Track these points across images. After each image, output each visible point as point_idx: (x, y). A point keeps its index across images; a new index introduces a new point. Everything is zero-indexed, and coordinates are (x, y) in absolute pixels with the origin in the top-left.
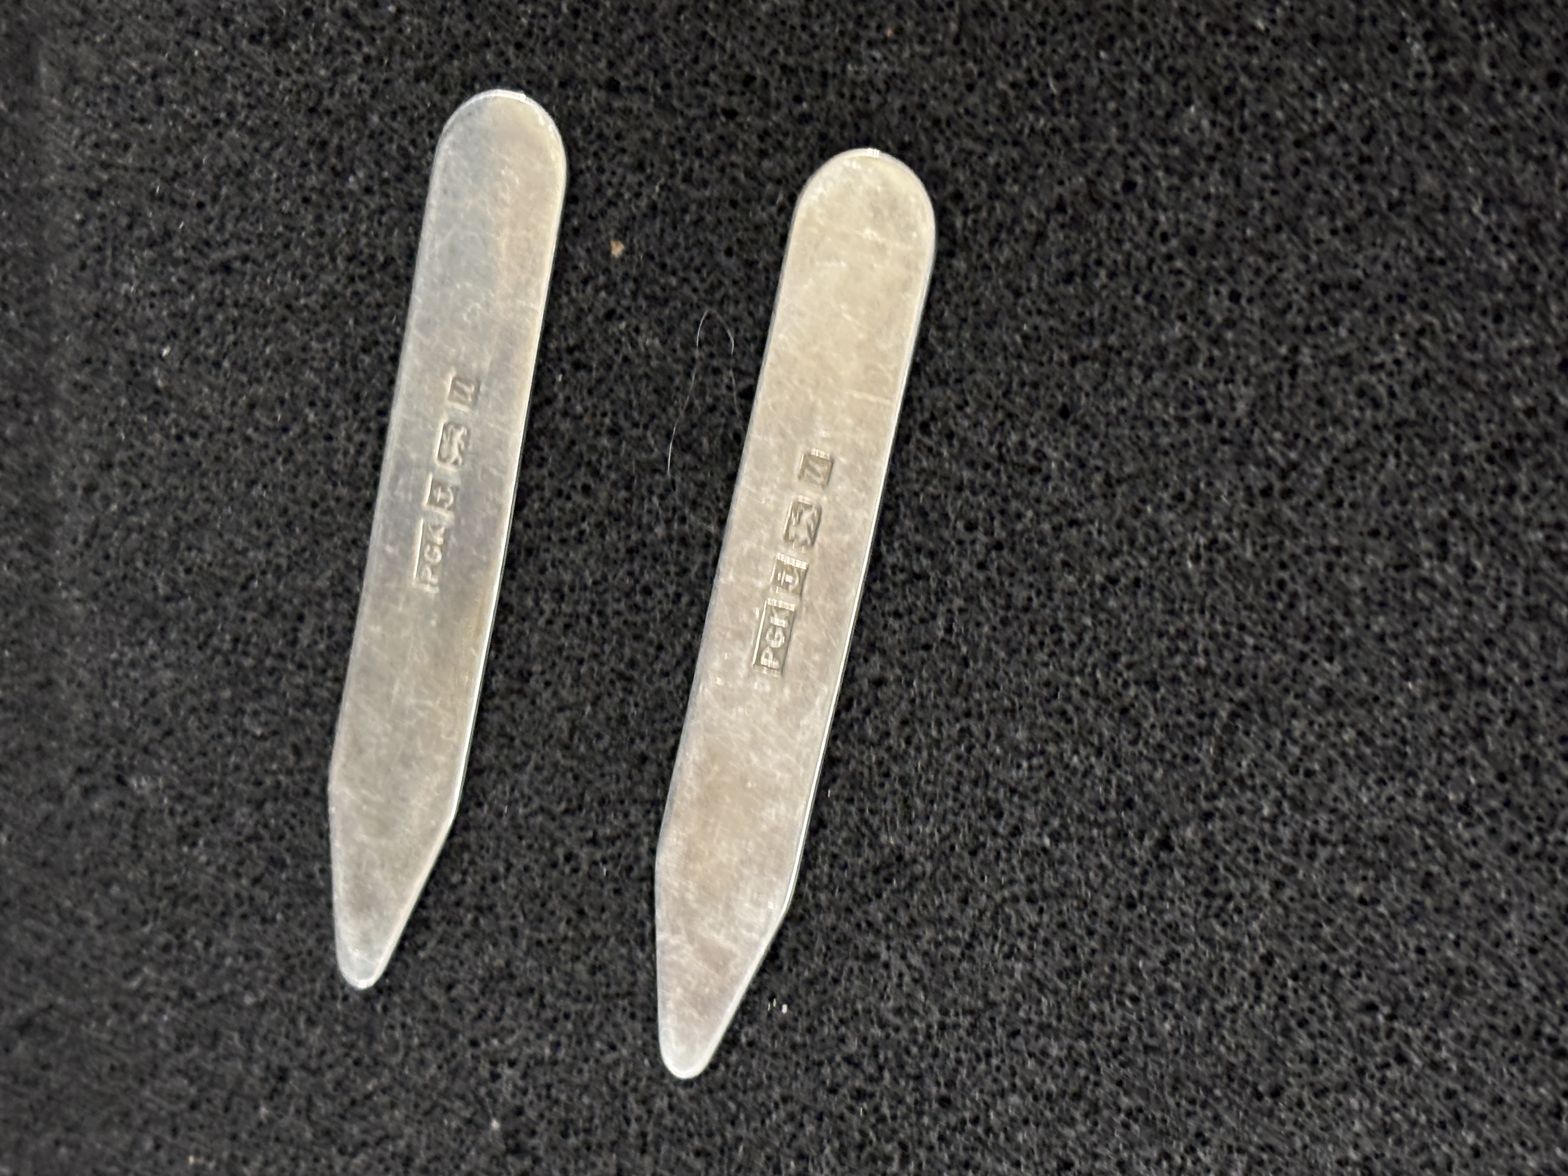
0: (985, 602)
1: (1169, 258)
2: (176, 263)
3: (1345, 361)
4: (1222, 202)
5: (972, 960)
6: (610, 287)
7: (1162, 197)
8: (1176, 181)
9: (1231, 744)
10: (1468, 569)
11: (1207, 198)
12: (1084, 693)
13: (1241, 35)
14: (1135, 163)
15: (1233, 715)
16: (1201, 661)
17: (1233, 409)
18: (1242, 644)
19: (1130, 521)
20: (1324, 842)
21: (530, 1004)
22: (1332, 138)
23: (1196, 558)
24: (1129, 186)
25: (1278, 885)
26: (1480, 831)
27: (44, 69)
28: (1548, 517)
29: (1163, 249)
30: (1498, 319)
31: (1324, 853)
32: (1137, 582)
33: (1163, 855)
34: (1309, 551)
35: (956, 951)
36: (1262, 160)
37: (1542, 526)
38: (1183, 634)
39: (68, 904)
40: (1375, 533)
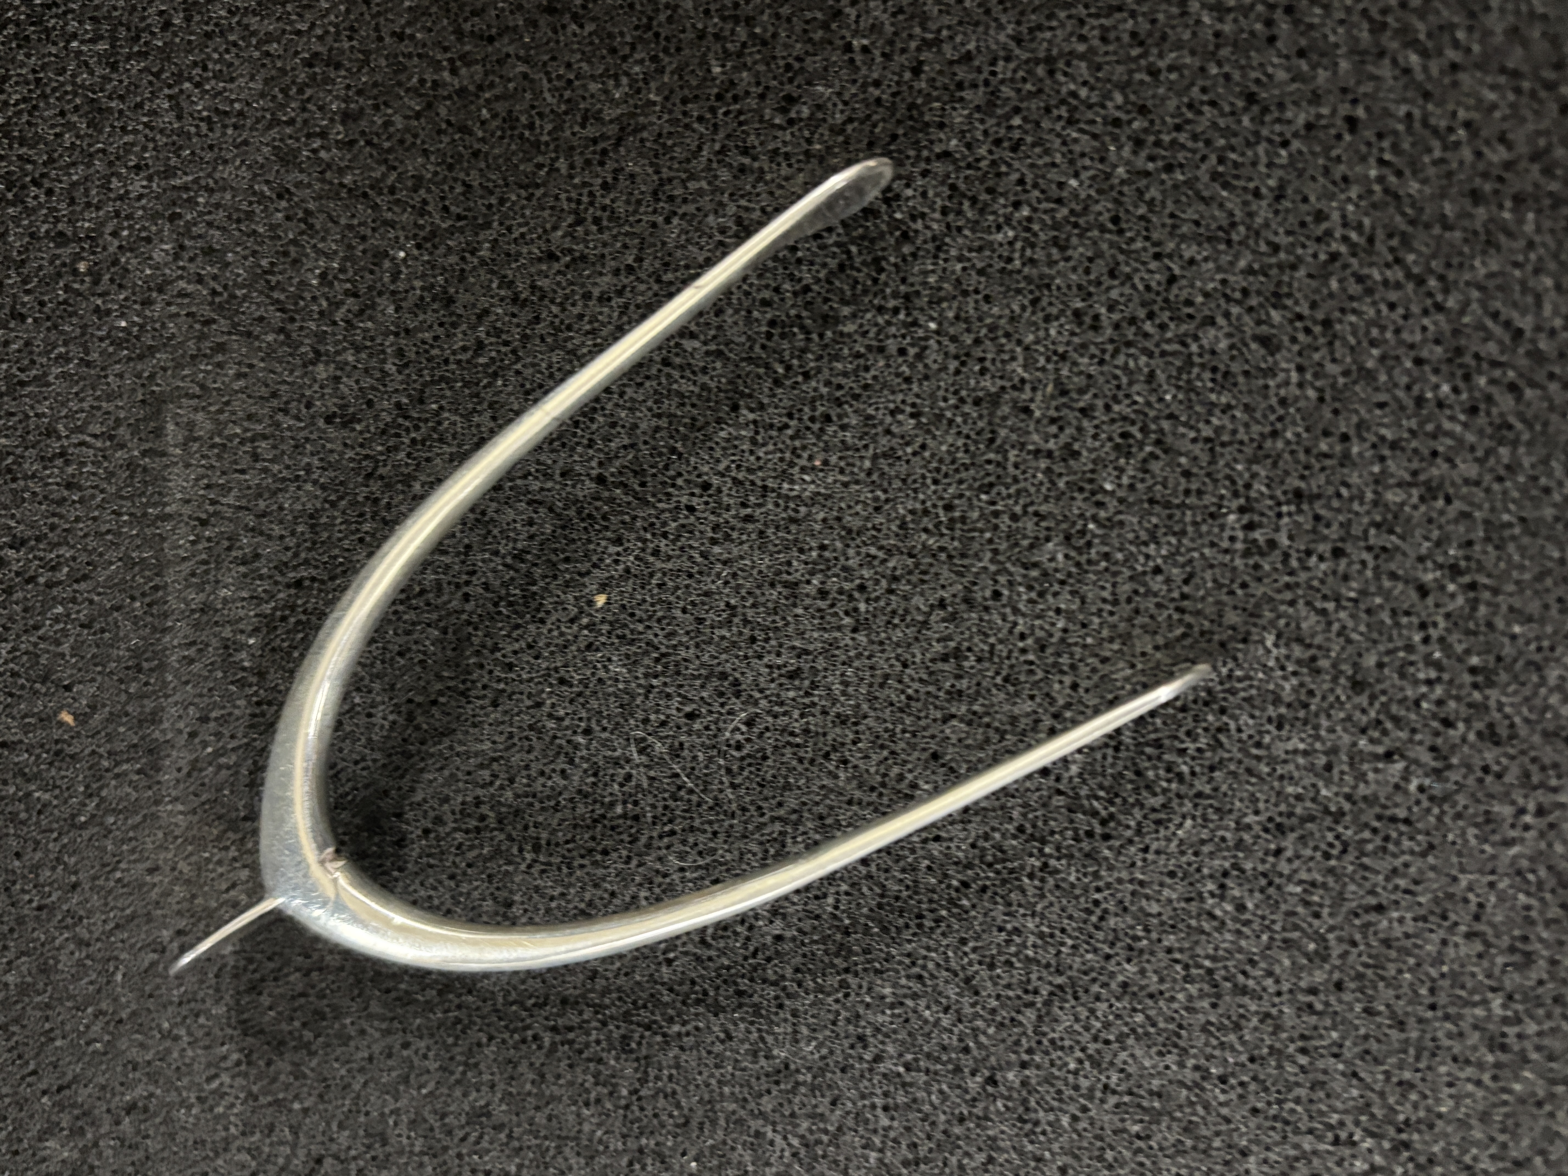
0: (865, 890)
1: (1024, 651)
2: (261, 577)
3: (1157, 744)
4: (1070, 616)
5: (838, 1147)
6: (590, 627)
7: (1021, 606)
8: (1033, 595)
9: (1048, 1013)
10: (1241, 907)
11: (1058, 611)
12: (938, 965)
13: (1093, 493)
14: (1002, 579)
15: (1052, 994)
16: (1030, 953)
17: (1067, 769)
18: (1063, 944)
19: (981, 843)
20: (1114, 1092)
21: (503, 1136)
22: (1160, 578)
23: (1031, 876)
24: (997, 595)
25: (1075, 1118)
26: (1233, 1096)
27: (170, 427)
28: (1304, 875)
29: (1021, 644)
30: (1280, 727)
31: (1112, 1100)
32: (984, 889)
33: (990, 1089)
34: (1120, 881)
35: (825, 1138)
36: (1103, 588)
37: (1301, 882)
38: (1017, 931)
39: (166, 1025)
40: (1172, 874)
